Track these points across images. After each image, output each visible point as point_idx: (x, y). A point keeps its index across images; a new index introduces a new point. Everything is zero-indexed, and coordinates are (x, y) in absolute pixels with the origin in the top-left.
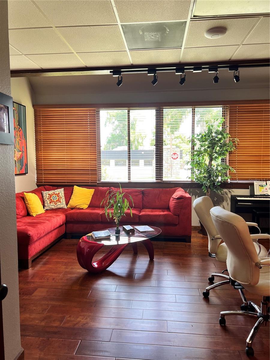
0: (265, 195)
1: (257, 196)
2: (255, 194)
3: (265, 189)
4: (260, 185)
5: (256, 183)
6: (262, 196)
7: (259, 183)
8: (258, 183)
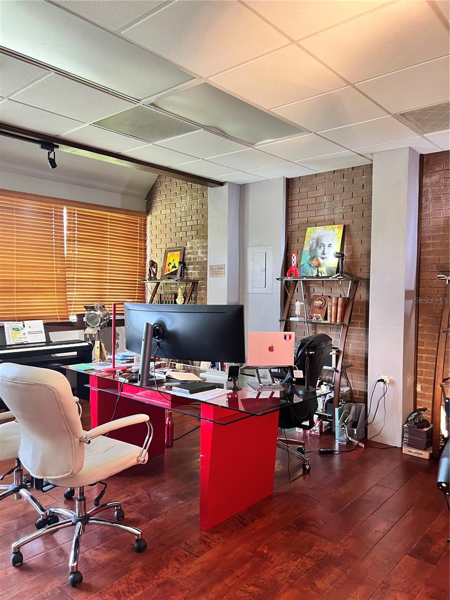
0: (22, 344)
1: (11, 347)
2: (8, 344)
3: (22, 334)
4: (13, 329)
5: (8, 326)
6: (20, 346)
7: (12, 325)
8: (10, 325)
